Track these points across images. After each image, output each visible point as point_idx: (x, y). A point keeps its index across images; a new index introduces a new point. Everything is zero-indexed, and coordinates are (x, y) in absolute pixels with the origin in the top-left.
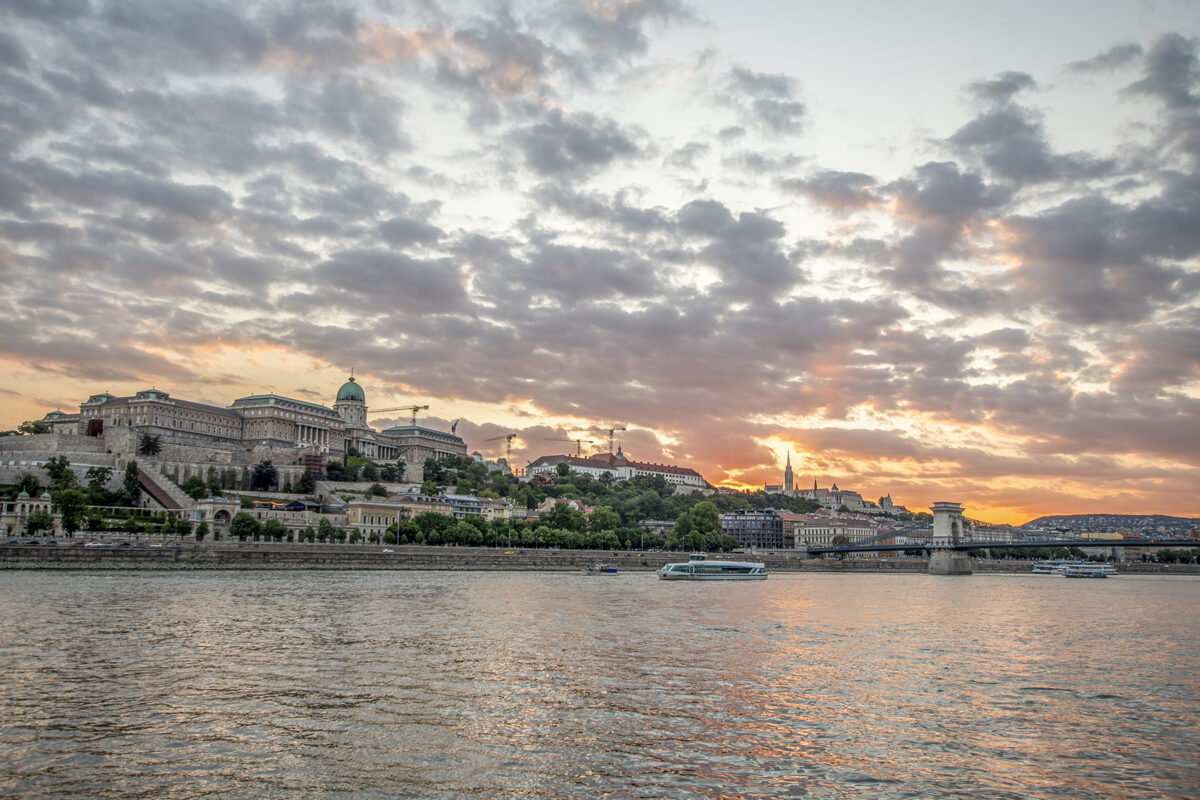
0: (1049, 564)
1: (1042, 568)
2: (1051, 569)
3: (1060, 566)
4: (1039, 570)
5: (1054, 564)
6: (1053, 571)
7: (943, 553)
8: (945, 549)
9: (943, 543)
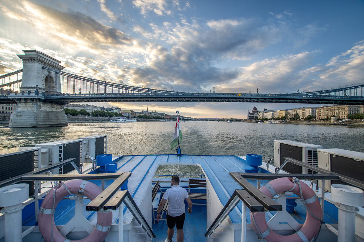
0: (116, 118)
1: (113, 120)
2: (117, 120)
3: (120, 119)
4: (112, 121)
5: (118, 118)
6: (118, 121)
7: (30, 104)
8: (32, 100)
9: (29, 93)
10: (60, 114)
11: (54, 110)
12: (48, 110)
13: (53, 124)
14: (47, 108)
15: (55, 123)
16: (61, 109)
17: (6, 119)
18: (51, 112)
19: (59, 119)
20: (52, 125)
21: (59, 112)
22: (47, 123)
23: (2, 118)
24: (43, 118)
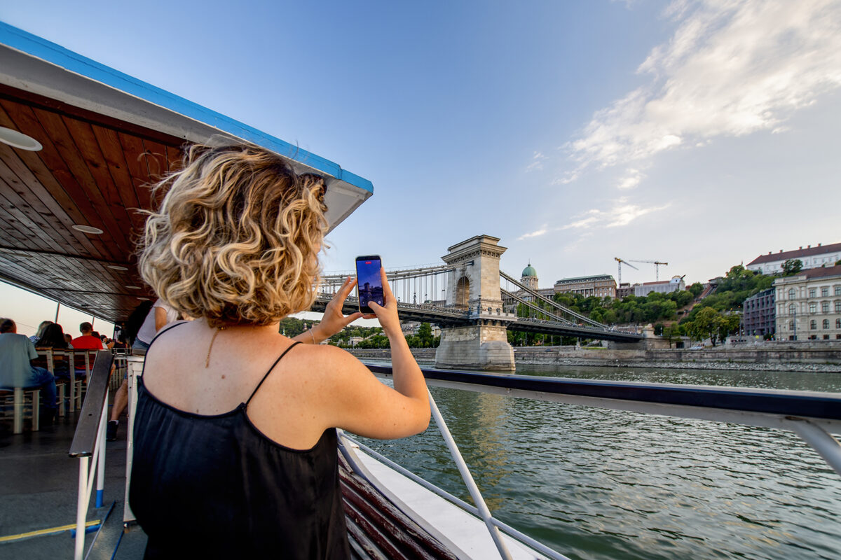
10: (471, 345)
11: (462, 338)
12: (454, 340)
13: (457, 364)
14: (453, 337)
15: (459, 362)
16: (474, 333)
17: (767, 357)
18: (458, 342)
19: (466, 355)
20: (455, 365)
21: (470, 340)
22: (449, 362)
23: (755, 355)
24: (446, 355)
